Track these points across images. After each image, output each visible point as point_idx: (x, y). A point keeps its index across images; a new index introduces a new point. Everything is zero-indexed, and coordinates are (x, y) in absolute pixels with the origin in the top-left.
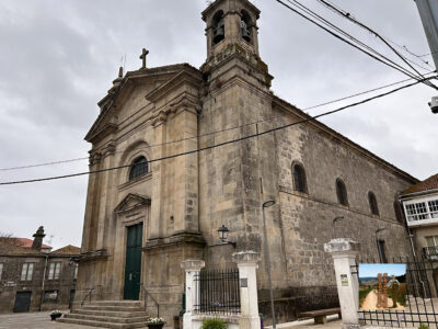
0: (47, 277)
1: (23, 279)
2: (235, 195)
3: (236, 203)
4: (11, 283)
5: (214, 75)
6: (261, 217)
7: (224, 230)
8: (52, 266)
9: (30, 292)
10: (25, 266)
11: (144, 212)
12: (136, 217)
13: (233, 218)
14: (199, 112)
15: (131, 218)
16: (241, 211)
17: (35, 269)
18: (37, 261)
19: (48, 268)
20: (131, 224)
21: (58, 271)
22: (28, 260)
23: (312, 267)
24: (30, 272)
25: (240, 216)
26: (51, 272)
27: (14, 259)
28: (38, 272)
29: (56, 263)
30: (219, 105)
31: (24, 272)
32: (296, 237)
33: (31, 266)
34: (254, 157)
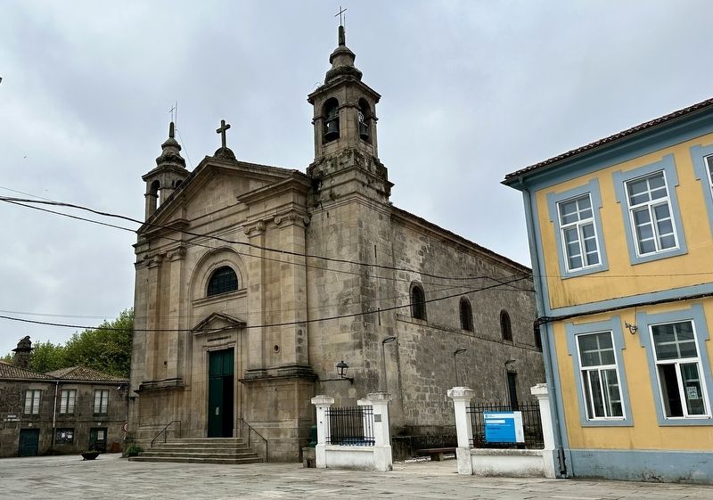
0: (58, 410)
1: (27, 412)
2: (353, 327)
3: (354, 337)
4: (12, 417)
5: (327, 184)
6: (379, 352)
7: (343, 366)
8: (64, 394)
9: (37, 431)
10: (29, 395)
11: (235, 336)
12: (223, 342)
13: (351, 352)
14: (307, 225)
15: (216, 342)
16: (360, 346)
17: (42, 399)
18: (45, 387)
19: (59, 399)
20: (217, 349)
21: (72, 403)
22: (32, 387)
23: (428, 405)
24: (36, 403)
25: (358, 352)
26: (64, 403)
27: (15, 385)
28: (46, 403)
29: (69, 391)
30: (333, 221)
31: (28, 404)
32: (411, 371)
33: (37, 395)
34: (372, 285)
